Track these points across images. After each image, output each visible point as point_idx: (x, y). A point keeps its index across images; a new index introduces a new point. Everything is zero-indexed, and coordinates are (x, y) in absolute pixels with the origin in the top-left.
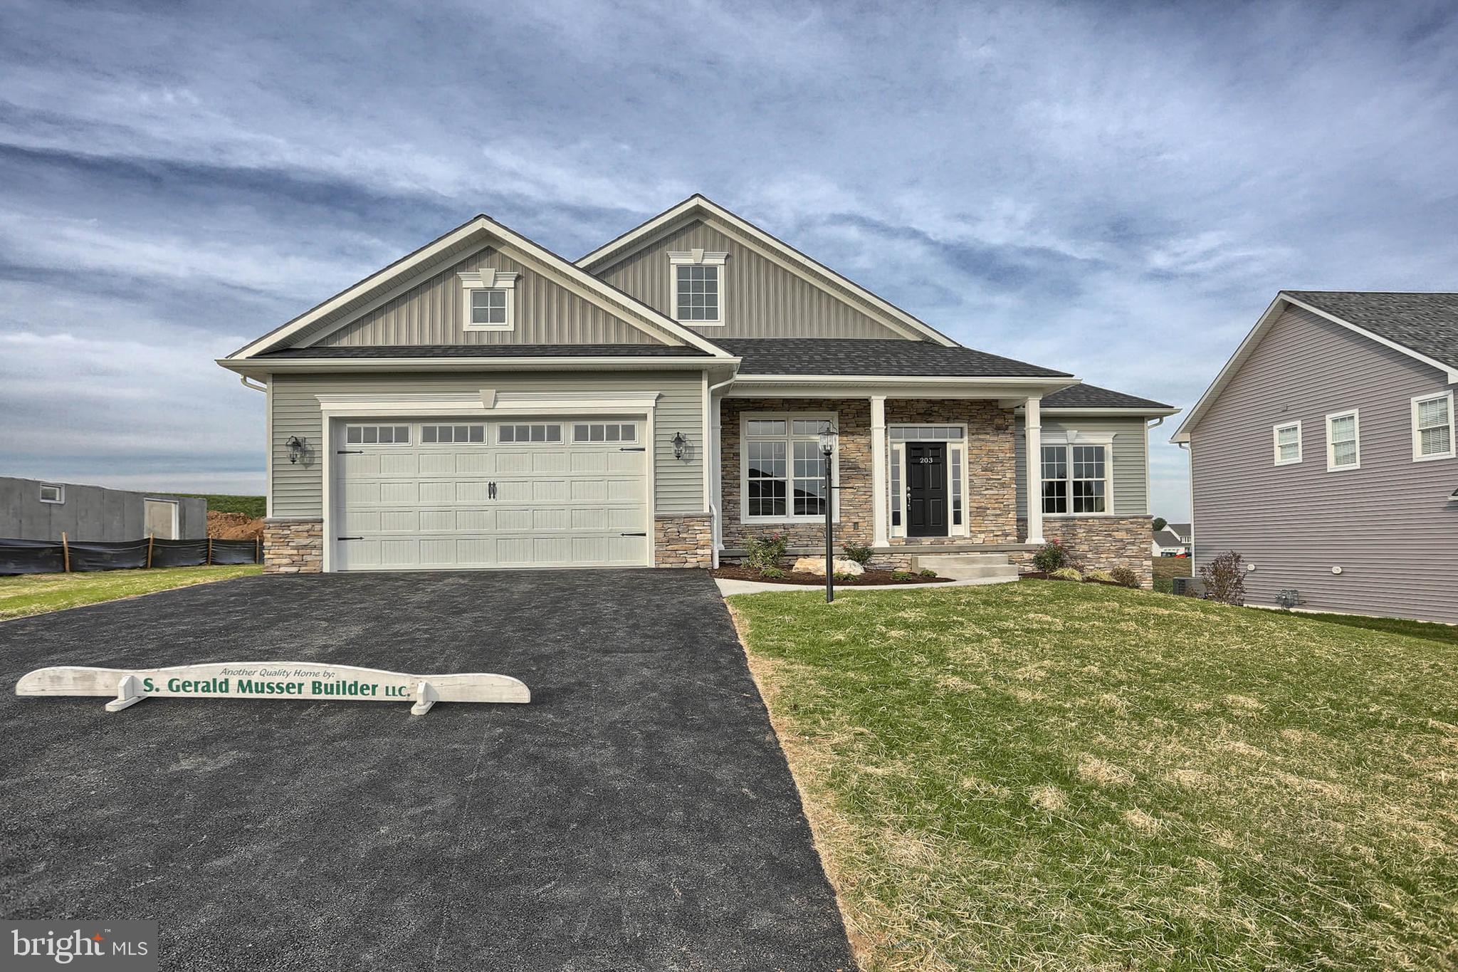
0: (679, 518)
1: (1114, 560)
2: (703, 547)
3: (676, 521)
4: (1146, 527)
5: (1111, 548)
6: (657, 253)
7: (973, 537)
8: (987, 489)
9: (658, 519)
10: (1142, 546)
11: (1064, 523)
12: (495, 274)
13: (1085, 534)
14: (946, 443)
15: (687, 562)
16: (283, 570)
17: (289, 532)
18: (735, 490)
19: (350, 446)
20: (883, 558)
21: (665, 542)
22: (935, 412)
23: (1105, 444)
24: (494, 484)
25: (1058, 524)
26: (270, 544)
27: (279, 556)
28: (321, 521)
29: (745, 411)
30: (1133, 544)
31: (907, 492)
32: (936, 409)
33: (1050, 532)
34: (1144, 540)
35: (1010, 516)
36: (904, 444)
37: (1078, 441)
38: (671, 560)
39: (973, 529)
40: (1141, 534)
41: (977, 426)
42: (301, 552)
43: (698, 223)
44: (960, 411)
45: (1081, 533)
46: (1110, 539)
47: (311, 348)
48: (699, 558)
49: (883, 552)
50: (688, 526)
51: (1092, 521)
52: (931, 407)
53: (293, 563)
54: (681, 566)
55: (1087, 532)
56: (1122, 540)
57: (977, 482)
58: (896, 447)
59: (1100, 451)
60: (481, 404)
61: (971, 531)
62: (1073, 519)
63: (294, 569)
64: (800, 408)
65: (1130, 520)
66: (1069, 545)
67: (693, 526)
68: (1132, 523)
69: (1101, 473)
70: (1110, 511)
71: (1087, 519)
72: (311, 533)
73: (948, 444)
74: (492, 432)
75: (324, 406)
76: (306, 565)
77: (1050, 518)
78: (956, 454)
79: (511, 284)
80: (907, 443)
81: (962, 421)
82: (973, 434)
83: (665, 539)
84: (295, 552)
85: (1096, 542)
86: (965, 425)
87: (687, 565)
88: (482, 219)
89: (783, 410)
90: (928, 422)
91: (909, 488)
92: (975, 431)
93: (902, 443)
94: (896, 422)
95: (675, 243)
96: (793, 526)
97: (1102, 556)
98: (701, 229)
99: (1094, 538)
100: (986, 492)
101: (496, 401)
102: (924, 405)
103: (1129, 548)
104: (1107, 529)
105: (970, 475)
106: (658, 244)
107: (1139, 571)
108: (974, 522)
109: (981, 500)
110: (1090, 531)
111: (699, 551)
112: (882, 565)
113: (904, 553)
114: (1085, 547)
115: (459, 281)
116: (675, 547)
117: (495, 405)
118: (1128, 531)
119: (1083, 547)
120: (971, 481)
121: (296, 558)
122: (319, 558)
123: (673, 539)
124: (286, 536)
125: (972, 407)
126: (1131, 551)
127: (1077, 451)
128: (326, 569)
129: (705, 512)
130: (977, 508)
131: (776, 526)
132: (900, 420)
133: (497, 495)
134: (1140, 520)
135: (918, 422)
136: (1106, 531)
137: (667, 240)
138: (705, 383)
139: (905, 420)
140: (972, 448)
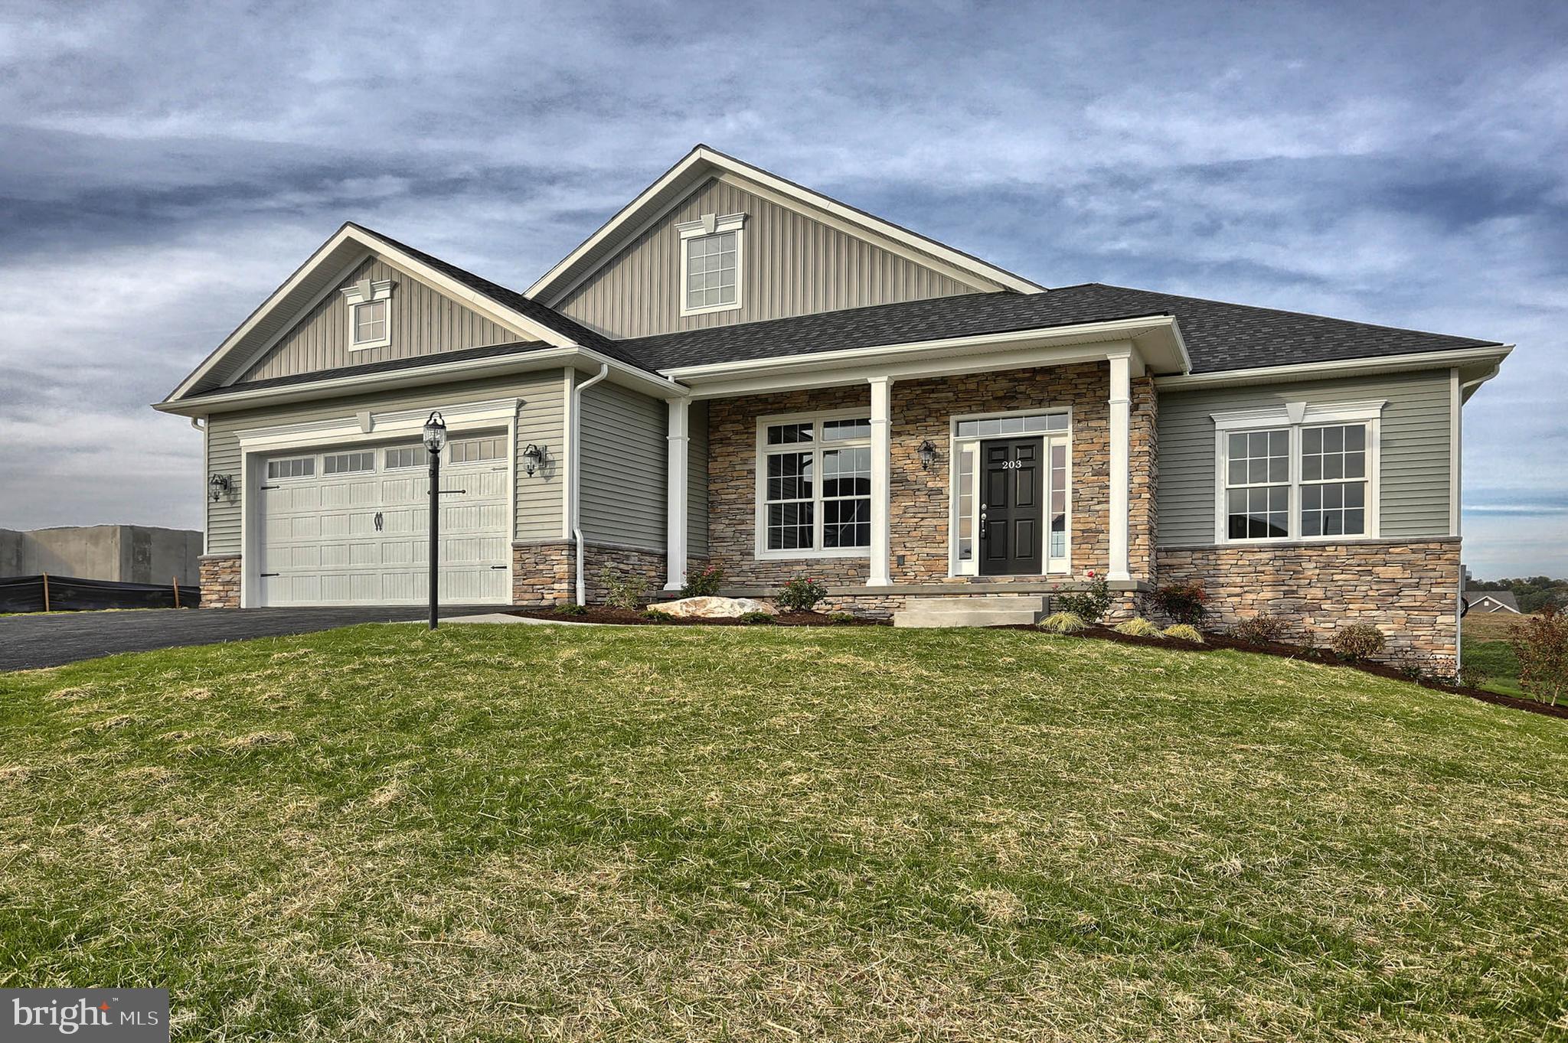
0: (537, 546)
1: (1375, 613)
2: (560, 580)
3: (534, 550)
4: (1446, 557)
5: (1370, 593)
6: (666, 230)
7: (1077, 574)
8: (1099, 503)
9: (517, 548)
10: (1434, 590)
11: (1278, 553)
12: (371, 286)
13: (1317, 571)
14: (1041, 437)
15: (543, 598)
16: (213, 605)
17: (217, 569)
18: (749, 517)
19: (270, 482)
20: (875, 601)
21: (524, 575)
22: (1021, 393)
23: (1367, 420)
24: (381, 515)
25: (1264, 556)
26: (204, 580)
27: (212, 592)
28: (240, 557)
29: (762, 415)
30: (1417, 586)
31: (981, 513)
32: (1022, 388)
33: (1249, 569)
34: (1439, 580)
35: (1138, 541)
36: (978, 444)
37: (1309, 419)
38: (527, 596)
39: (1076, 562)
40: (1435, 570)
41: (1087, 408)
42: (226, 588)
43: (713, 181)
44: (1059, 388)
45: (1310, 569)
46: (1369, 578)
47: (235, 385)
48: (556, 594)
49: (875, 593)
50: (546, 555)
51: (1333, 548)
52: (1015, 387)
53: (219, 600)
54: (537, 603)
55: (1324, 568)
56: (1393, 581)
57: (1085, 492)
58: (967, 448)
59: (1357, 433)
60: (359, 429)
61: (1072, 566)
62: (1295, 546)
63: (219, 605)
64: (831, 404)
65: (1414, 546)
66: (1286, 588)
67: (550, 555)
68: (1413, 551)
69: (1357, 465)
70: (1372, 531)
71: (1323, 546)
72: (234, 569)
73: (1046, 439)
74: (380, 456)
75: (243, 443)
76: (229, 601)
77: (1253, 546)
78: (1059, 451)
79: (387, 294)
80: (982, 442)
81: (1064, 402)
82: (1079, 422)
83: (522, 572)
84: (221, 588)
85: (1340, 583)
86: (1069, 409)
87: (544, 603)
88: (348, 228)
89: (808, 410)
90: (1009, 409)
91: (984, 506)
92: (1082, 417)
93: (974, 442)
94: (962, 413)
95: (686, 213)
96: (818, 561)
97: (1351, 606)
98: (715, 190)
99: (1336, 577)
100: (1098, 507)
101: (373, 424)
102: (1004, 384)
103: (1406, 593)
104: (1363, 562)
105: (1073, 483)
106: (667, 219)
107: (1429, 633)
108: (1078, 552)
109: (1090, 519)
110: (1327, 566)
111: (556, 586)
112: (873, 612)
113: (905, 595)
114: (1318, 593)
115: (345, 299)
116: (532, 581)
117: (372, 429)
118: (1405, 565)
119: (1313, 591)
120: (1075, 491)
121: (222, 594)
122: (238, 594)
123: (530, 572)
124: (216, 573)
125: (1079, 381)
126: (1410, 599)
127: (1311, 436)
128: (243, 606)
129: (564, 538)
130: (1083, 531)
131: (797, 562)
132: (968, 409)
133: (383, 527)
134: (1432, 546)
135: (995, 411)
136: (1359, 566)
137: (676, 211)
138: (567, 383)
139: (974, 408)
140: (1076, 442)
